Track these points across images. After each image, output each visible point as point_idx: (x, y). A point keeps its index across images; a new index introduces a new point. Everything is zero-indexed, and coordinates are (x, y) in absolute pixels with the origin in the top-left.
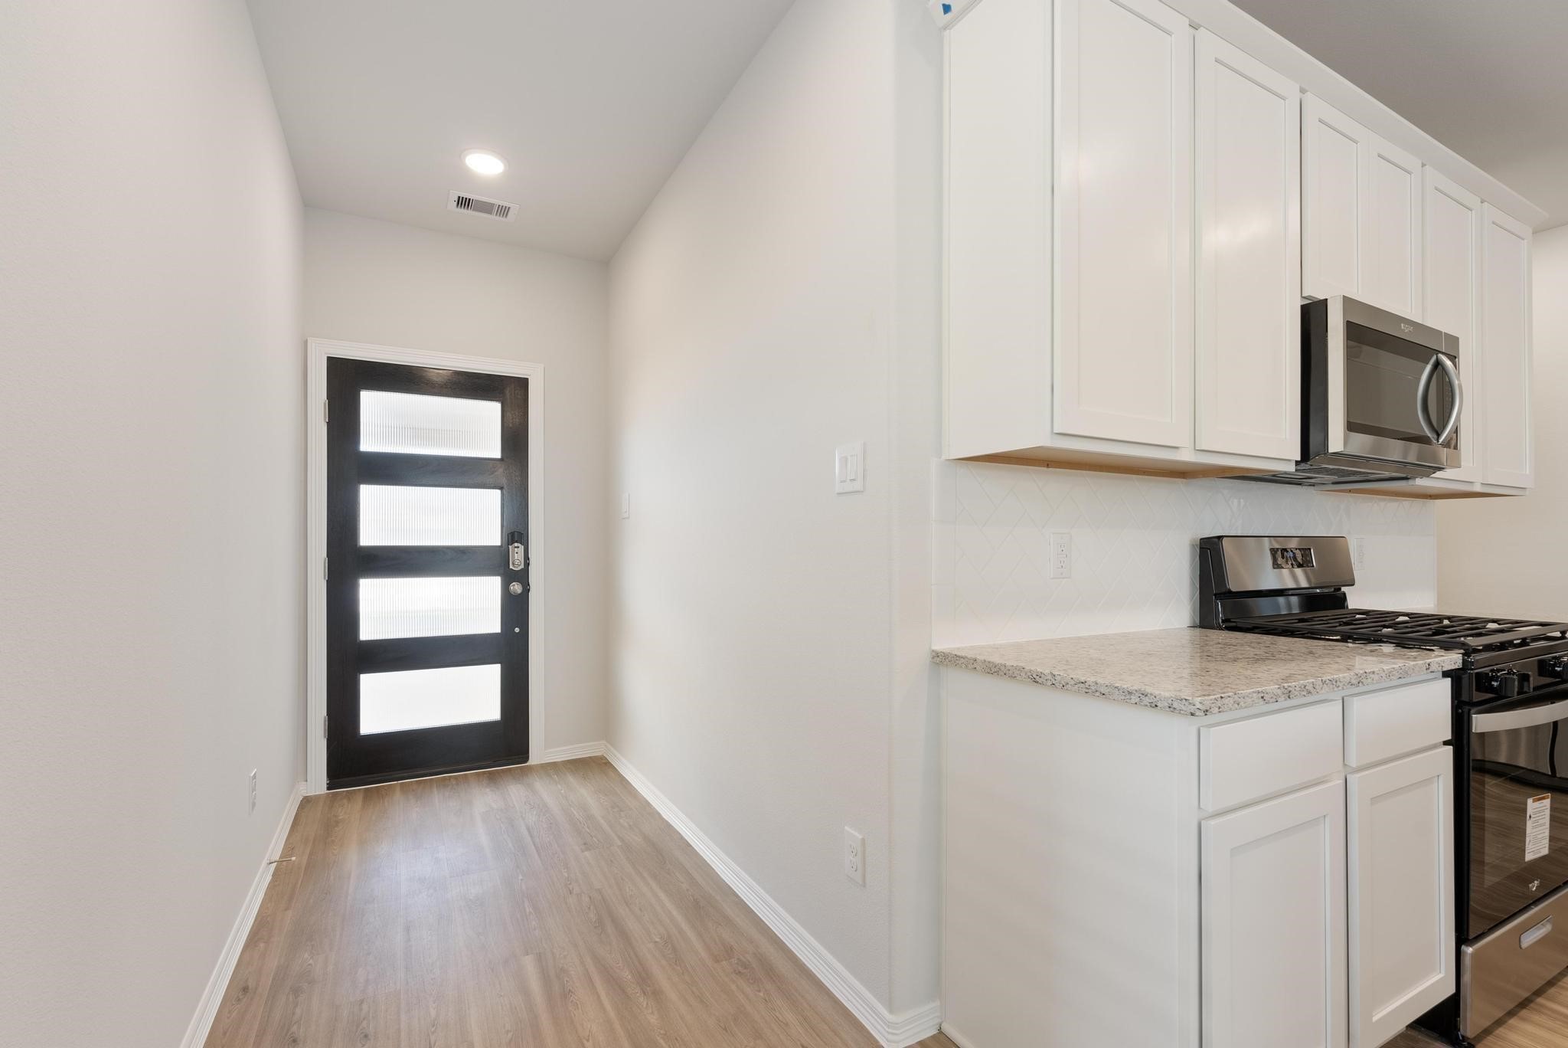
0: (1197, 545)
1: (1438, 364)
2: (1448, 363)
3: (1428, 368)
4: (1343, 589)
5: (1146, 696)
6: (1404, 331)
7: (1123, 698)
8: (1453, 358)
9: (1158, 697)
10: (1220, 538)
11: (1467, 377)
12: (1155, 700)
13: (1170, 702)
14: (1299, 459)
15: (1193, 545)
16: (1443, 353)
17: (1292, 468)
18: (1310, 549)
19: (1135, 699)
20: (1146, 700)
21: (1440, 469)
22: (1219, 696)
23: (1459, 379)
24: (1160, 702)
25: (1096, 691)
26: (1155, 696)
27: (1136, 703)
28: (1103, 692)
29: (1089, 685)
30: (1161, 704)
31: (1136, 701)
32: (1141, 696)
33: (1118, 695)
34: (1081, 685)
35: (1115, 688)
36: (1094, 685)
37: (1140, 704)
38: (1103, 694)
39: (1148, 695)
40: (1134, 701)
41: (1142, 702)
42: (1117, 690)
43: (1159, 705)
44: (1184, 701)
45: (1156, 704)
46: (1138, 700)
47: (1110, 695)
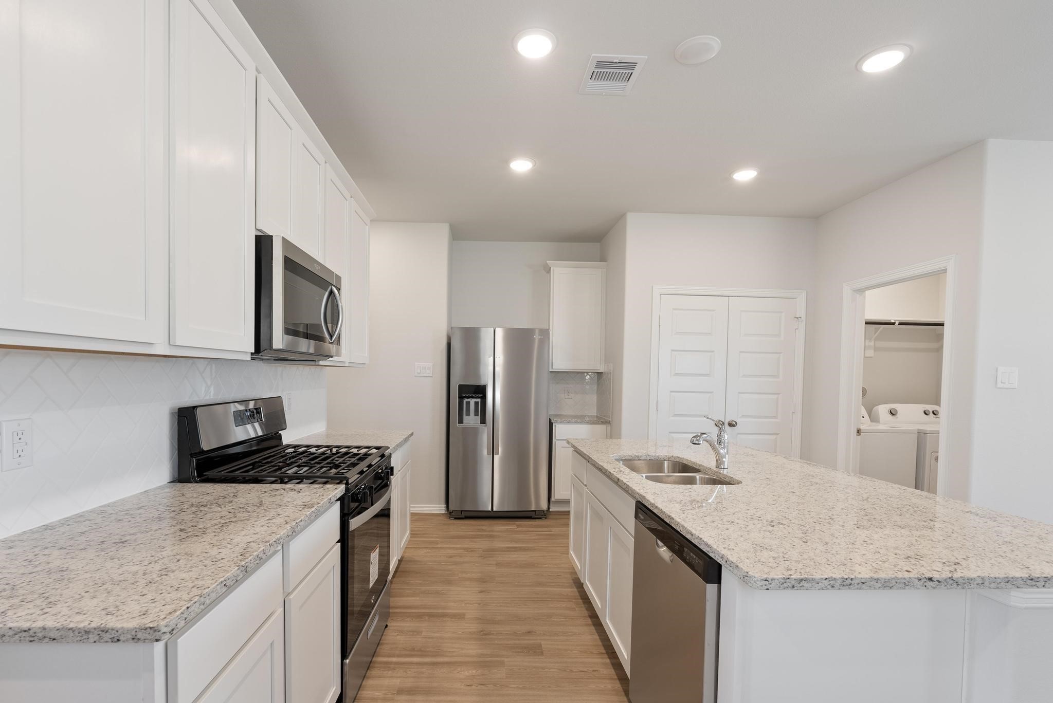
0: (175, 413)
1: (331, 292)
2: (336, 291)
3: (327, 294)
4: (279, 432)
5: (107, 632)
6: (315, 269)
7: (79, 638)
8: (339, 289)
9: (120, 632)
10: (195, 407)
11: (345, 301)
12: (117, 634)
13: (133, 633)
14: (254, 352)
15: (172, 413)
16: (334, 286)
17: (249, 357)
18: (260, 408)
19: (92, 637)
20: (107, 636)
21: (332, 357)
22: (185, 608)
23: (341, 302)
24: (122, 635)
25: (45, 637)
26: (116, 629)
27: (95, 642)
28: (53, 637)
29: (35, 633)
30: (124, 637)
31: (95, 640)
32: (100, 632)
33: (73, 637)
34: (24, 634)
35: (69, 629)
36: (41, 632)
37: (99, 642)
38: (54, 639)
39: (109, 631)
40: (92, 640)
41: (102, 639)
42: (71, 631)
43: (122, 638)
44: (149, 630)
45: (118, 638)
46: (97, 638)
47: (62, 639)
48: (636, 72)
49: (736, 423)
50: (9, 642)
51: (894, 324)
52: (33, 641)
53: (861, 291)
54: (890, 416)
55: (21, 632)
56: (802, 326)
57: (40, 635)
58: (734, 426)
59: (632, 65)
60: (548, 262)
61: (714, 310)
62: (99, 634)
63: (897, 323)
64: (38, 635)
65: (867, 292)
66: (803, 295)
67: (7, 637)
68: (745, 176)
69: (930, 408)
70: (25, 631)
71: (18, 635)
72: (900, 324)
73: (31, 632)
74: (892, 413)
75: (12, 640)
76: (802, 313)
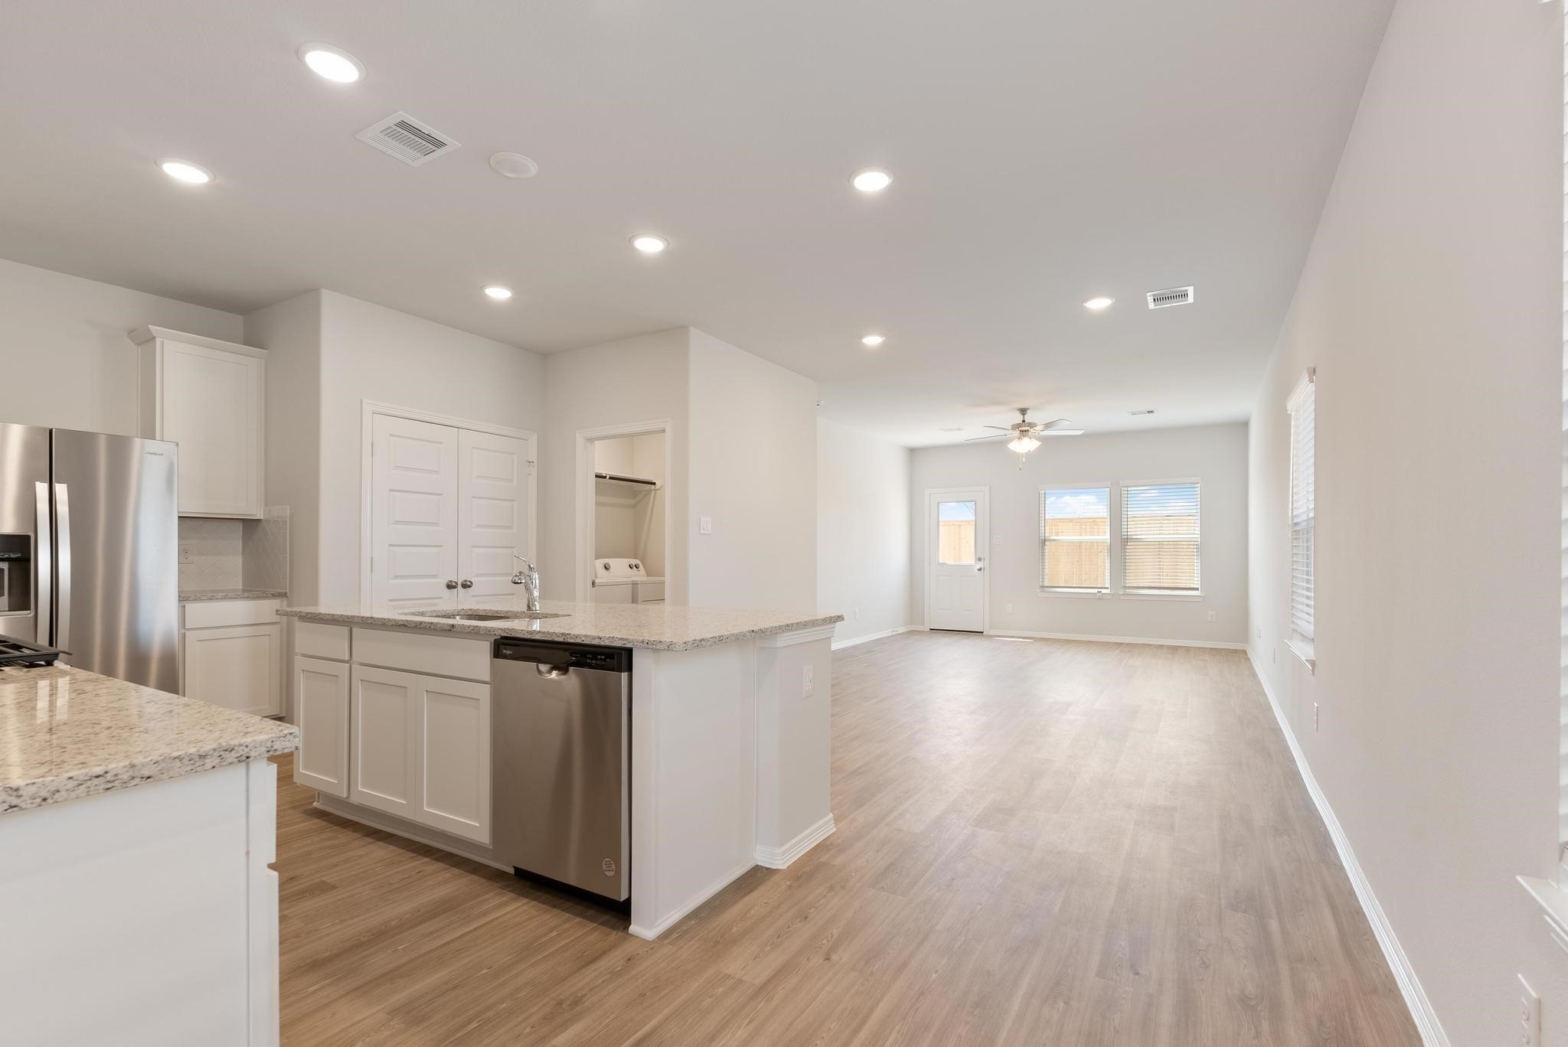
7: (189, 768)
12: (247, 750)
13: (269, 744)
19: (209, 763)
20: (231, 757)
24: (254, 750)
25: (133, 778)
26: (245, 744)
27: (214, 767)
28: (147, 776)
29: (116, 775)
30: (256, 751)
31: (214, 764)
32: (222, 753)
33: (180, 767)
34: (96, 781)
35: (175, 758)
36: (127, 771)
37: (221, 766)
38: (149, 777)
39: (236, 748)
40: (209, 765)
41: (224, 761)
42: (177, 760)
43: (252, 754)
44: (289, 736)
45: (247, 755)
46: (216, 761)
47: (162, 773)
48: (440, 152)
49: (471, 583)
50: (66, 800)
51: (605, 477)
52: (113, 787)
53: (591, 440)
54: (604, 570)
55: (90, 780)
56: (534, 471)
57: (125, 777)
58: (470, 587)
59: (439, 144)
60: (150, 326)
61: (441, 443)
62: (220, 756)
63: (608, 477)
64: (120, 777)
65: (596, 442)
66: (535, 437)
67: (64, 793)
68: (498, 293)
69: (634, 562)
70: (97, 777)
71: (84, 786)
72: (610, 478)
73: (109, 777)
74: (606, 568)
75: (73, 795)
76: (533, 457)
